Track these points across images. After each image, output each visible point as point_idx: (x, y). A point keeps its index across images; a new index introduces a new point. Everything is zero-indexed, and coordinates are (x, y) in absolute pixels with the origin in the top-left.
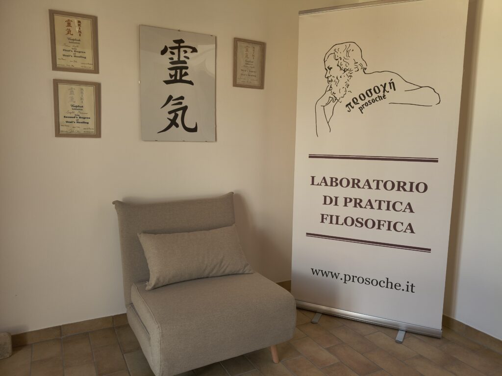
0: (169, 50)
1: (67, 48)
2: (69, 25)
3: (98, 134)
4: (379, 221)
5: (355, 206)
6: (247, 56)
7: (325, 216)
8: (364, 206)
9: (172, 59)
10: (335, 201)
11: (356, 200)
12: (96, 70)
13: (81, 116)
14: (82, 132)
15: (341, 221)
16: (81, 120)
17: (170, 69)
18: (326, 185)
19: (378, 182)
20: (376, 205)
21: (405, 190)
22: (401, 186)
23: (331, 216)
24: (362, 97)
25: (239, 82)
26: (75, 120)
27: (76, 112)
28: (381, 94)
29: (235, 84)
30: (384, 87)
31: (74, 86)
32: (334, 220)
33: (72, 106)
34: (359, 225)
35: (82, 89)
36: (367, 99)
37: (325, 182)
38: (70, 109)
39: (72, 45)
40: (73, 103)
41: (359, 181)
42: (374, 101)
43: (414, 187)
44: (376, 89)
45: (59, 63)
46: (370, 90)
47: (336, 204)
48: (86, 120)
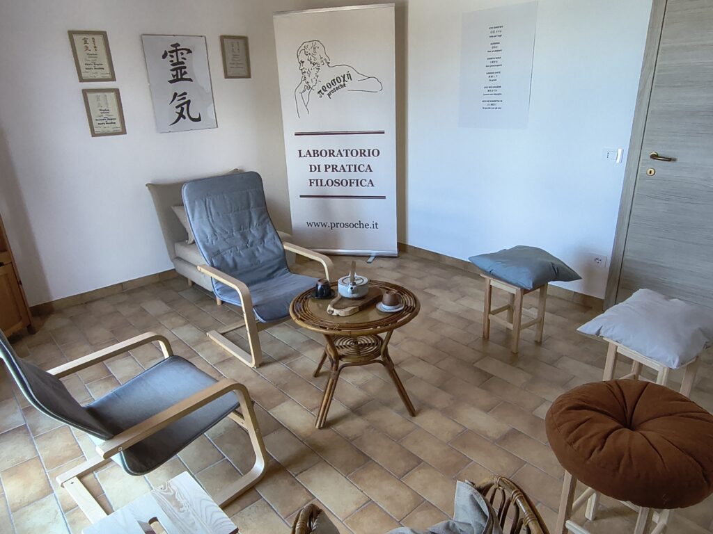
0: (169, 54)
1: (89, 63)
2: (86, 42)
3: (124, 132)
4: (350, 180)
5: (333, 171)
6: (233, 51)
7: (312, 181)
8: (338, 170)
9: (172, 61)
10: (318, 168)
11: (333, 166)
12: (113, 79)
13: (109, 117)
14: (112, 131)
15: (324, 183)
16: (109, 121)
17: (172, 70)
18: (311, 156)
19: (347, 151)
20: (347, 169)
21: (365, 156)
22: (362, 153)
23: (317, 180)
24: (329, 85)
25: (229, 74)
26: (104, 121)
27: (105, 115)
28: (342, 83)
29: (227, 77)
30: (344, 78)
31: (99, 94)
32: (319, 183)
33: (101, 110)
34: (337, 185)
35: (105, 96)
36: (333, 87)
37: (310, 154)
38: (99, 112)
39: (90, 59)
40: (100, 108)
41: (334, 151)
42: (337, 88)
43: (371, 153)
44: (338, 80)
45: (84, 75)
46: (334, 80)
47: (319, 171)
48: (113, 121)
